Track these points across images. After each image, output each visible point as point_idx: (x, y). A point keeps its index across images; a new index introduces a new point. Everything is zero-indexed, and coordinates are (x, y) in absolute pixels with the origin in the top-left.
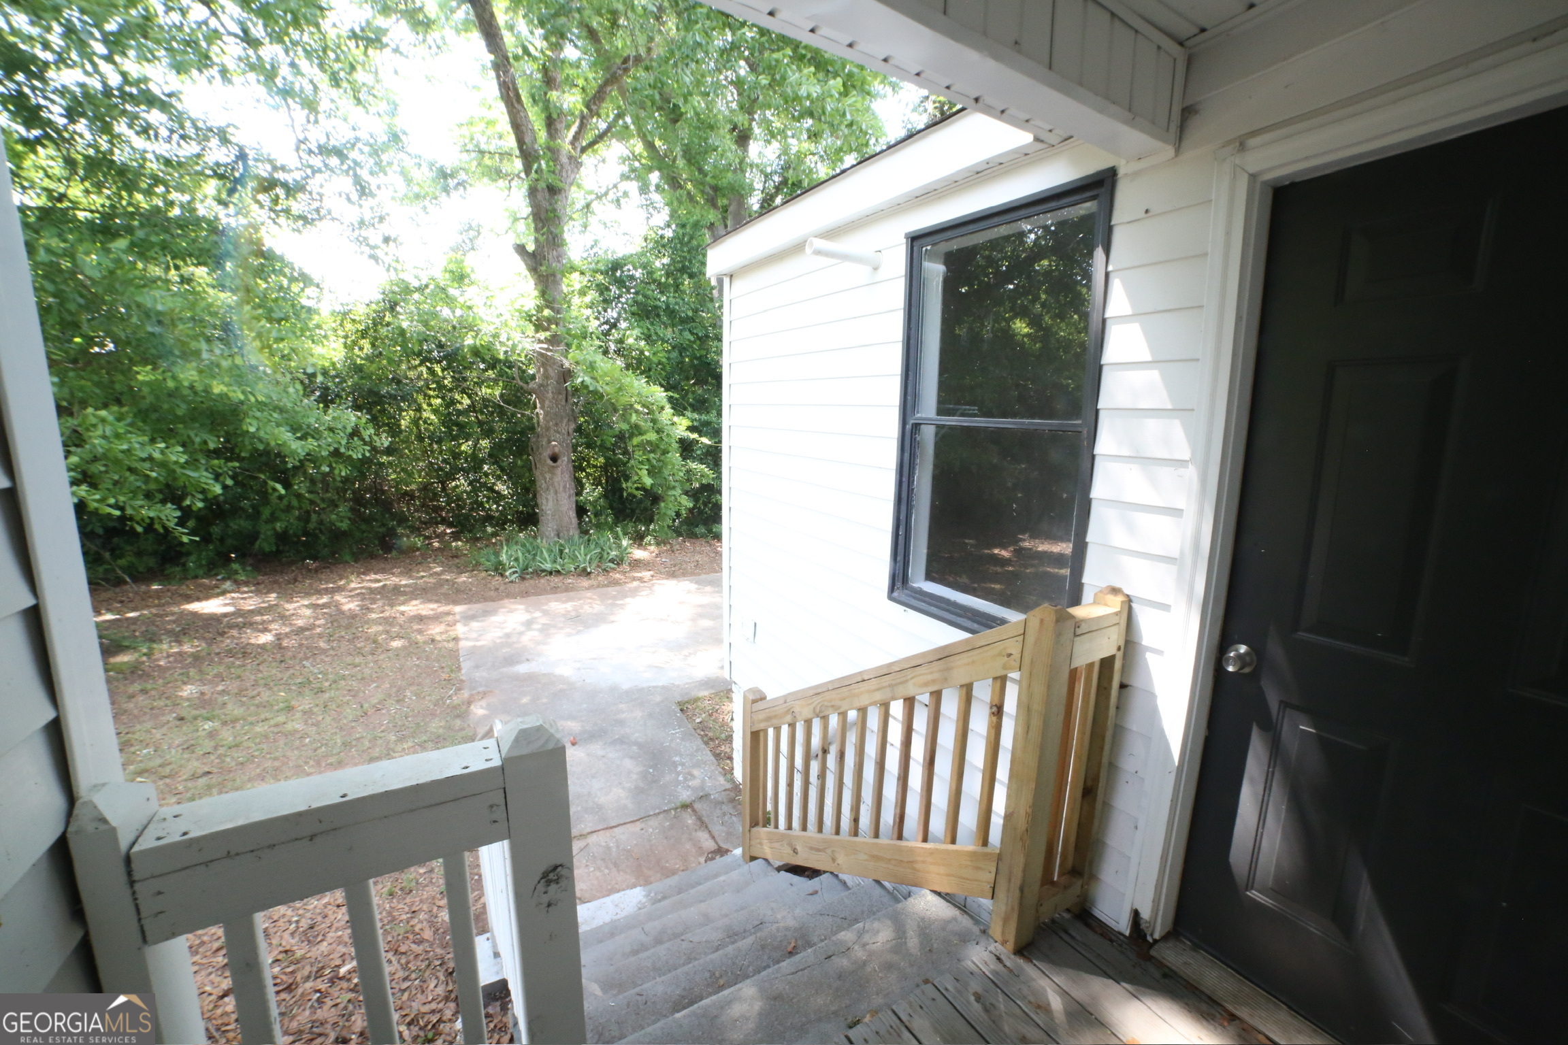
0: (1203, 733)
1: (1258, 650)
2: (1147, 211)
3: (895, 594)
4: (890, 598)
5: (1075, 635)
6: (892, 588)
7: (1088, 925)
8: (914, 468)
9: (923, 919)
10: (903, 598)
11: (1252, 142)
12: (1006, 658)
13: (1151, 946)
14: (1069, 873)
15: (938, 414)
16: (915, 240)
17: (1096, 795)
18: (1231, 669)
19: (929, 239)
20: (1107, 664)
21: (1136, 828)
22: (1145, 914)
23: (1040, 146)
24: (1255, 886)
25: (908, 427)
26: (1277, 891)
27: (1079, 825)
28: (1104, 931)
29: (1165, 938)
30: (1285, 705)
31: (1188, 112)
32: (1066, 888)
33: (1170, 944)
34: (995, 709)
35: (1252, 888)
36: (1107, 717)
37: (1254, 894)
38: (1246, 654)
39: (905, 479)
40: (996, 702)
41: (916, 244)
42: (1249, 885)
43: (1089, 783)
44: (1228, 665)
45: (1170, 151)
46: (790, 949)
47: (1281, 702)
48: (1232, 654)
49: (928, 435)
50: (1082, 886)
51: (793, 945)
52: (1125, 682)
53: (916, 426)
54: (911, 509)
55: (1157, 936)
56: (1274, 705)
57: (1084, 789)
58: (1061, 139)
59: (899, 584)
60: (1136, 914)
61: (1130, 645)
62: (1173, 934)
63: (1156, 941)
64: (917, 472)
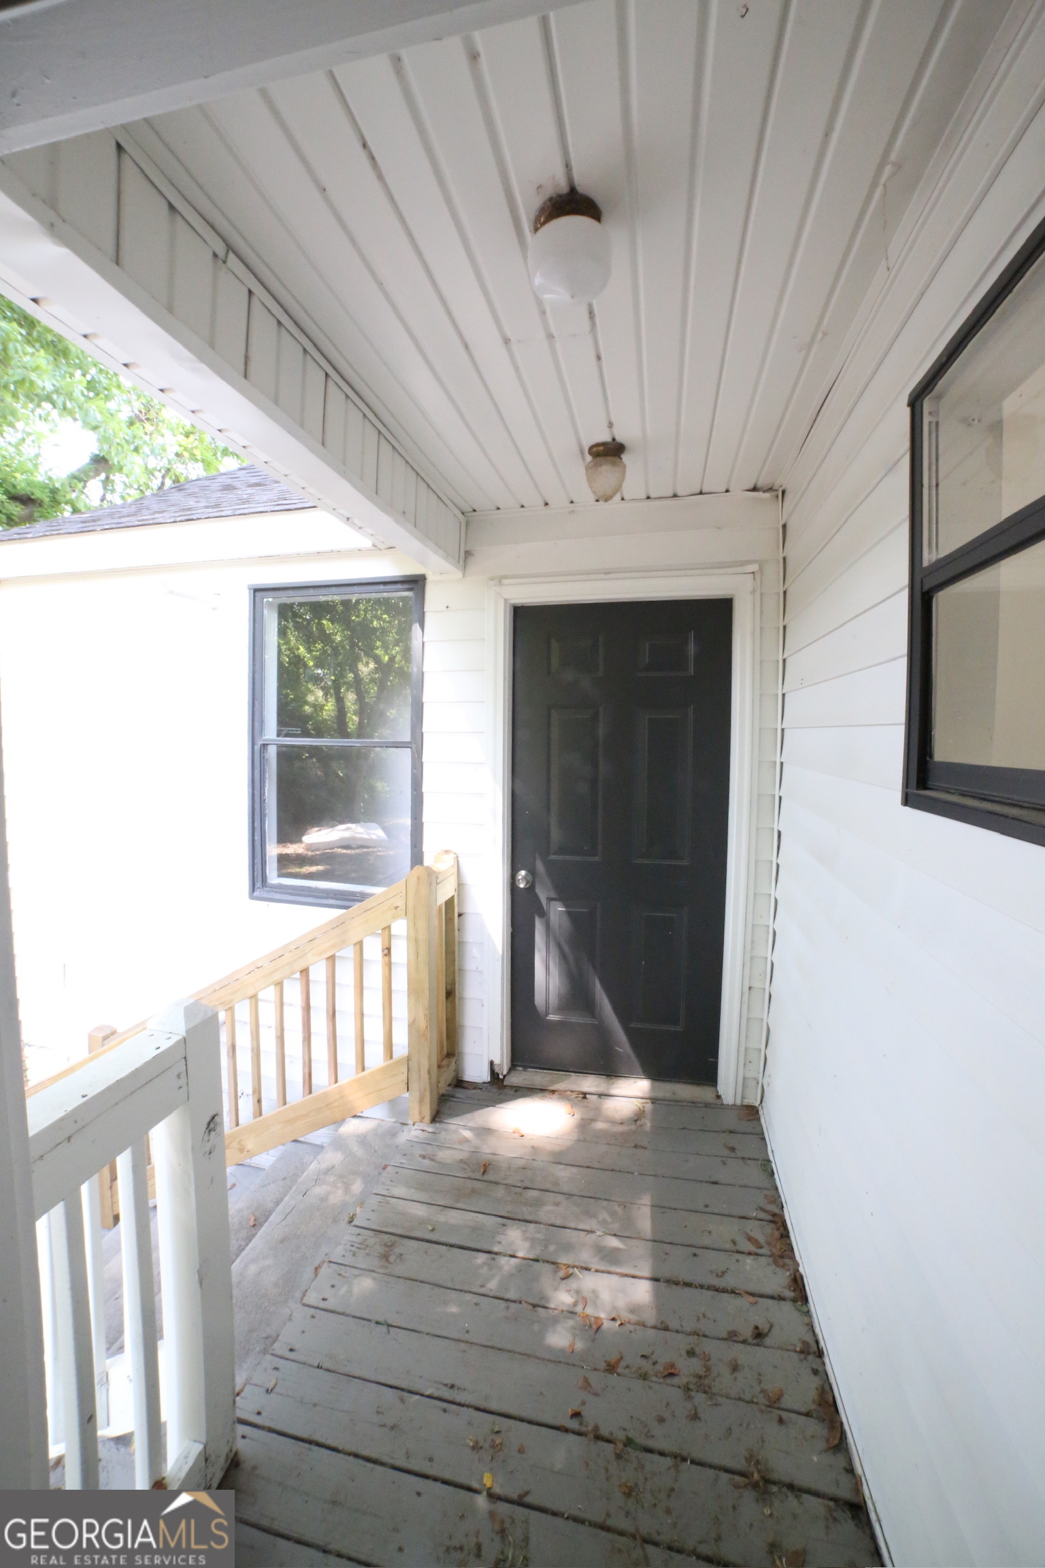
0: (510, 930)
1: (532, 872)
2: (447, 607)
3: (256, 894)
4: (252, 897)
5: (437, 884)
6: (253, 888)
7: (464, 1088)
8: (264, 782)
9: (358, 1136)
10: (265, 895)
11: (505, 581)
12: (394, 911)
13: (503, 1080)
14: (446, 1057)
15: (278, 735)
16: (257, 591)
17: (455, 994)
18: (522, 886)
19: (271, 593)
20: (449, 903)
21: (483, 1006)
22: (497, 1061)
23: (374, 548)
24: (550, 1011)
25: (257, 748)
26: (561, 1009)
27: (447, 1020)
28: (474, 1086)
29: (510, 1070)
30: (550, 899)
31: (468, 554)
32: (448, 1066)
33: (513, 1073)
34: (386, 951)
35: (549, 1014)
36: (454, 937)
37: (552, 1017)
38: (526, 875)
39: (257, 793)
40: (387, 946)
41: (258, 595)
42: (547, 1014)
43: (449, 987)
44: (519, 884)
45: (460, 575)
46: (252, 1223)
47: (547, 898)
48: (520, 877)
49: (272, 752)
50: (456, 1063)
51: (252, 1219)
52: (462, 912)
53: (265, 746)
54: (265, 817)
55: (505, 1073)
56: (544, 902)
57: (446, 993)
58: (387, 547)
59: (259, 884)
60: (492, 1063)
61: (460, 886)
62: (513, 1067)
63: (505, 1076)
64: (267, 785)
